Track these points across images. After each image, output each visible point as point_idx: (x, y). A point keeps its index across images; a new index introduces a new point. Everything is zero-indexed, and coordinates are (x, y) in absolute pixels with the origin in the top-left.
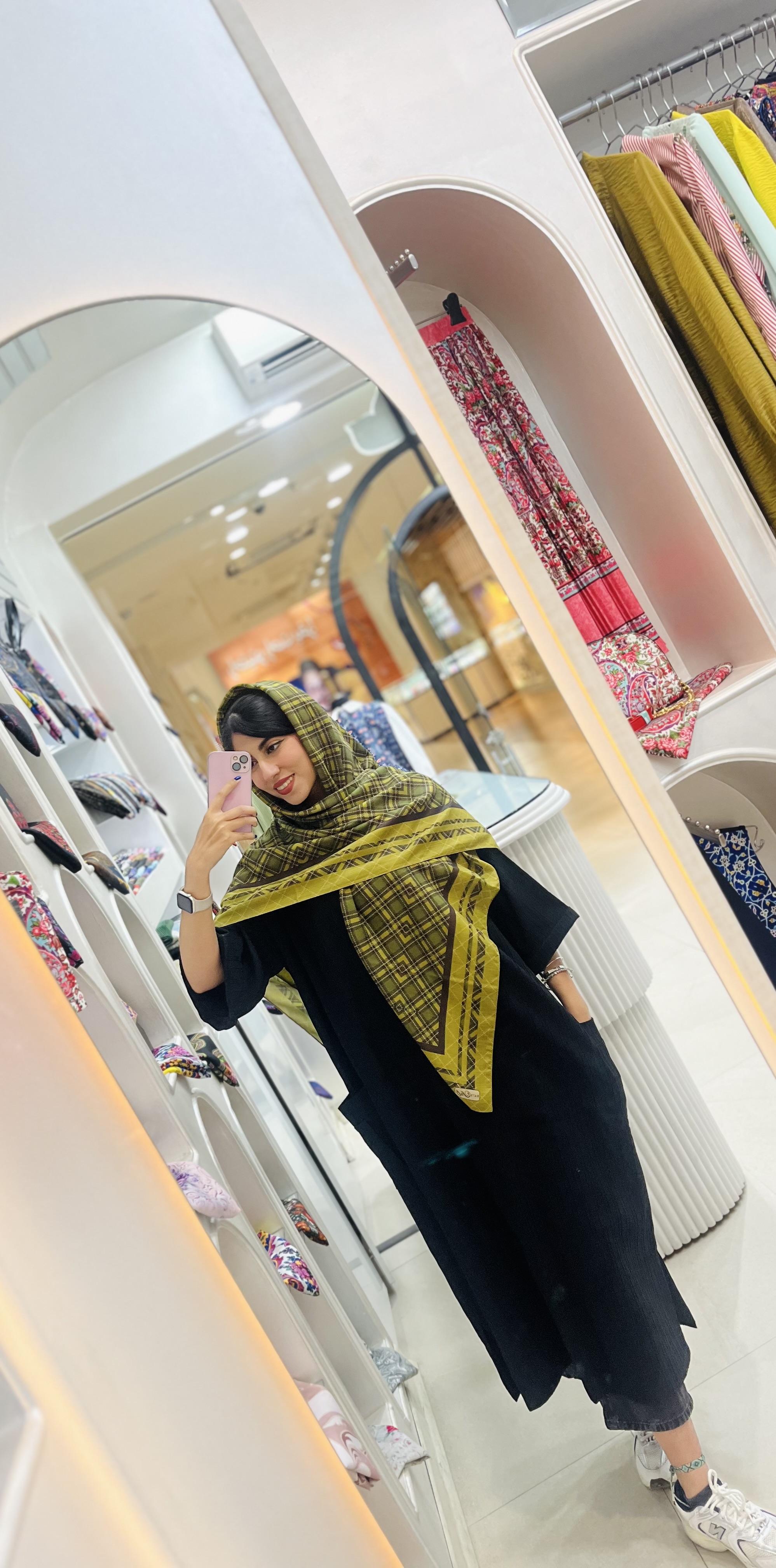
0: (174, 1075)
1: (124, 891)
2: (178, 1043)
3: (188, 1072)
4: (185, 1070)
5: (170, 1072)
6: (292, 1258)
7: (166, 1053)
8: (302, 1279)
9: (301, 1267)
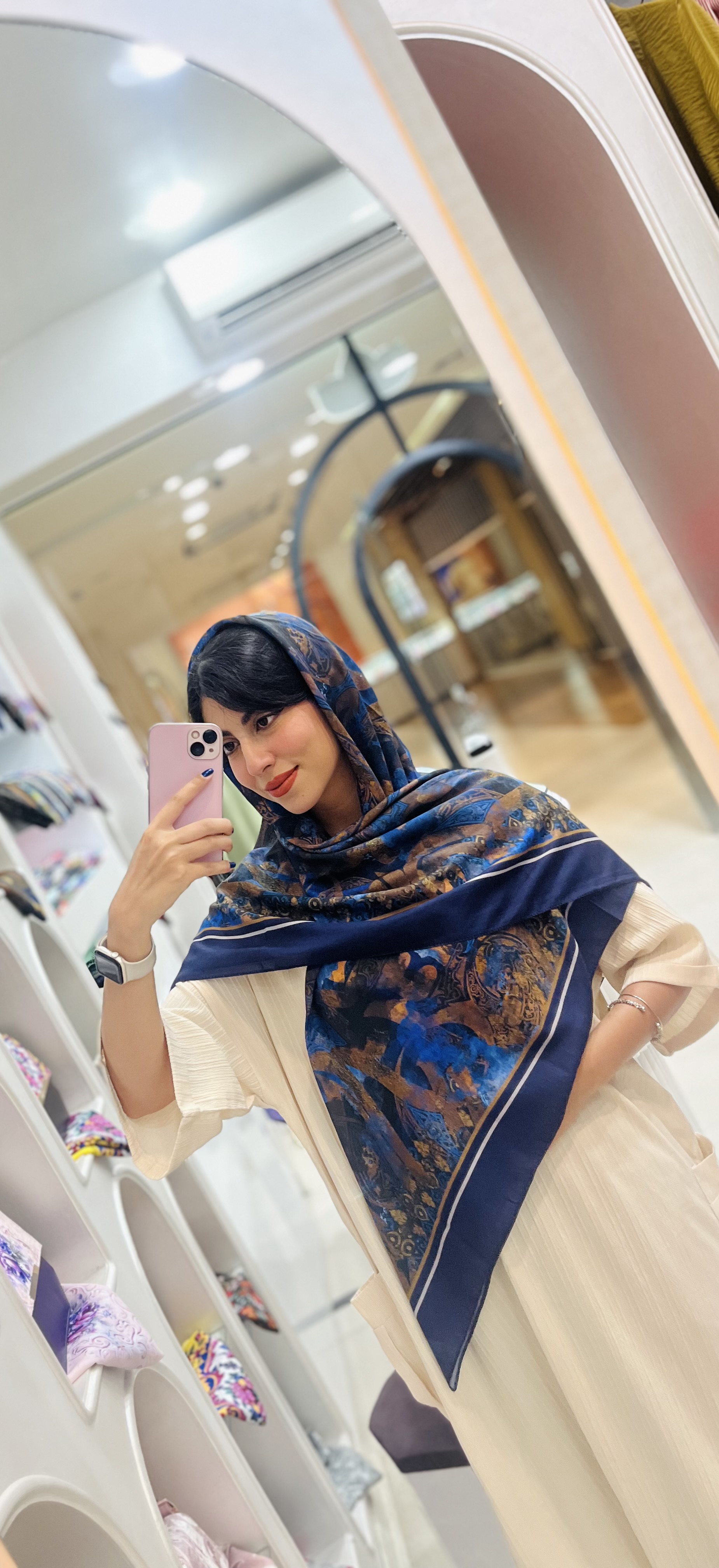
0: (89, 1159)
1: (41, 916)
2: (99, 1110)
3: (107, 1151)
4: (104, 1150)
5: (85, 1154)
6: (235, 1376)
7: (83, 1125)
8: (244, 1404)
9: (245, 1389)
